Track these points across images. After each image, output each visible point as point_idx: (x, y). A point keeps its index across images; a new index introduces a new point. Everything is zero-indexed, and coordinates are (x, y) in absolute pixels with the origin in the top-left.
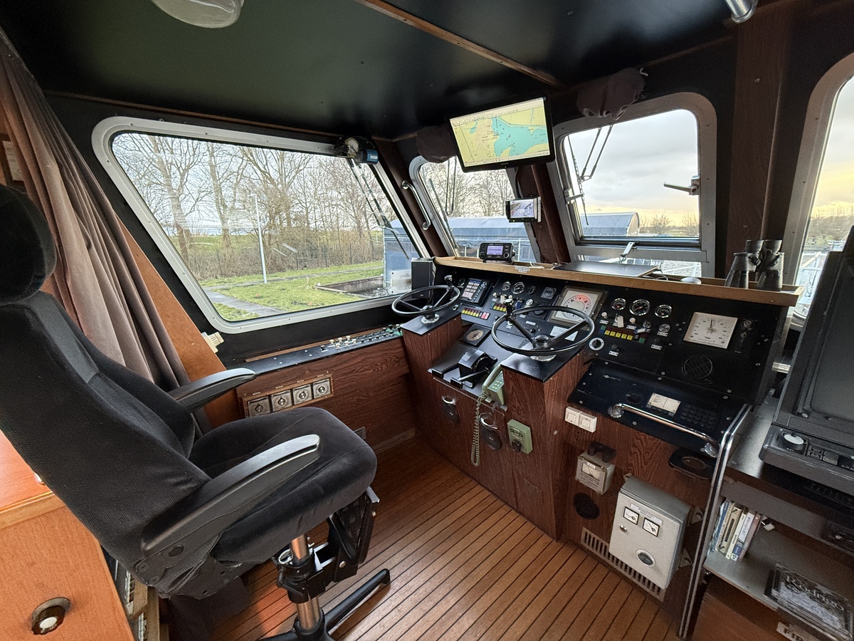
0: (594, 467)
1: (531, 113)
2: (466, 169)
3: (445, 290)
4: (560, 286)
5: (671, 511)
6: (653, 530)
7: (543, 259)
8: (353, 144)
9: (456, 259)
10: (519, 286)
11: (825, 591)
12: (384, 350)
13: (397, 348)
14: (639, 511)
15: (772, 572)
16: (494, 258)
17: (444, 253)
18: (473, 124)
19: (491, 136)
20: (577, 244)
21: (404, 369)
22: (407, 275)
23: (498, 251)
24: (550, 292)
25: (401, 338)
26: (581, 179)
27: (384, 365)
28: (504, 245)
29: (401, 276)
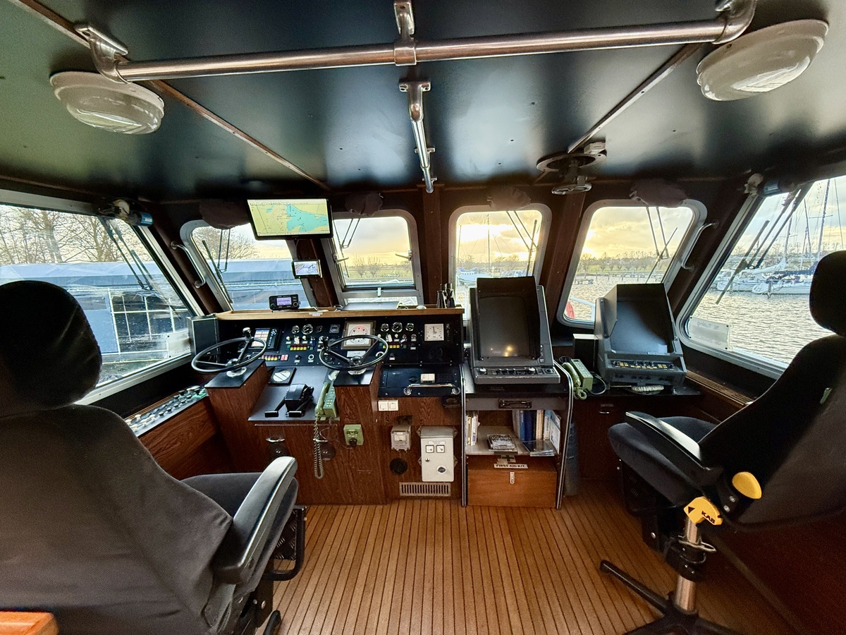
0: (402, 433)
1: (318, 206)
2: (259, 238)
3: (244, 341)
4: (342, 322)
5: (447, 434)
6: (442, 450)
7: (320, 305)
8: (123, 205)
9: (232, 313)
10: (307, 328)
11: (504, 435)
12: (188, 418)
13: (201, 412)
14: (433, 444)
15: (487, 441)
16: (284, 308)
17: (220, 310)
18: (270, 207)
19: (285, 217)
20: (343, 291)
21: (209, 432)
22: (184, 336)
23: (288, 301)
24: (336, 328)
25: (205, 400)
26: (342, 246)
27: (191, 434)
28: (291, 296)
29: (178, 338)
